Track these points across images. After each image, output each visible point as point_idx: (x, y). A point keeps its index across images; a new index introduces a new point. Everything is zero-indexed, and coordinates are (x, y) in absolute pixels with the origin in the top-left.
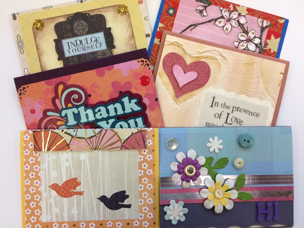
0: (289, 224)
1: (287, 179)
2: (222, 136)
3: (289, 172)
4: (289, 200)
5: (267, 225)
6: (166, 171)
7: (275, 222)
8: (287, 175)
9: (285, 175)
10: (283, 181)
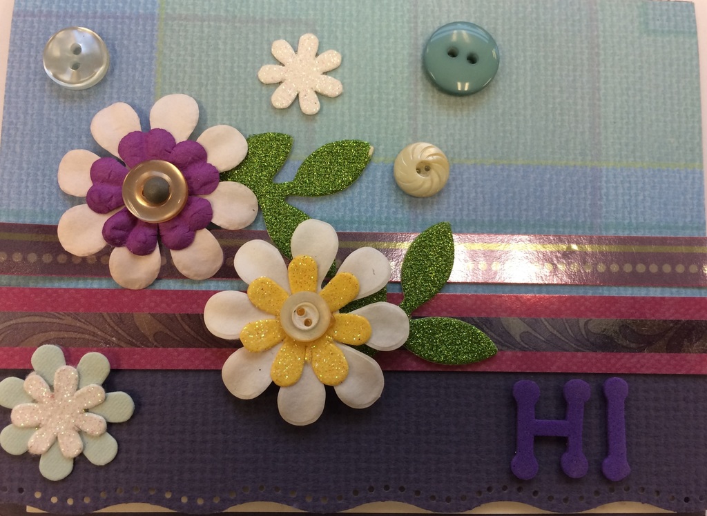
0: (687, 500)
1: (672, 259)
2: (339, 35)
3: (683, 228)
4: (683, 372)
5: (566, 500)
6: (31, 198)
7: (612, 490)
8: (677, 241)
9: (663, 241)
10: (654, 268)
